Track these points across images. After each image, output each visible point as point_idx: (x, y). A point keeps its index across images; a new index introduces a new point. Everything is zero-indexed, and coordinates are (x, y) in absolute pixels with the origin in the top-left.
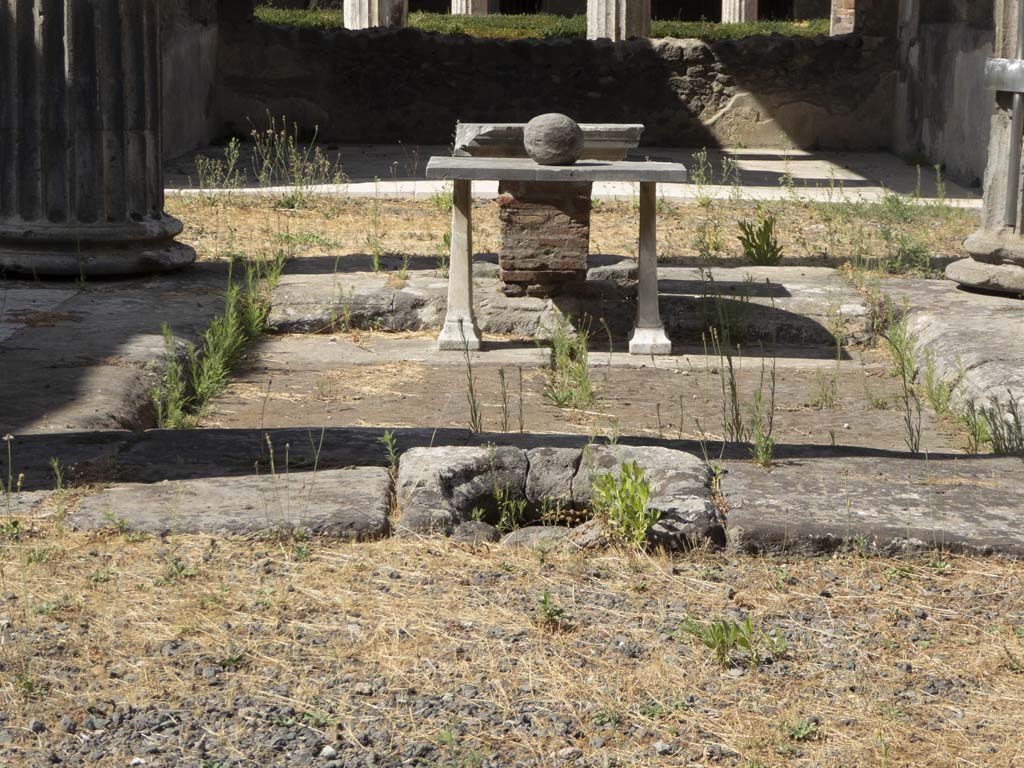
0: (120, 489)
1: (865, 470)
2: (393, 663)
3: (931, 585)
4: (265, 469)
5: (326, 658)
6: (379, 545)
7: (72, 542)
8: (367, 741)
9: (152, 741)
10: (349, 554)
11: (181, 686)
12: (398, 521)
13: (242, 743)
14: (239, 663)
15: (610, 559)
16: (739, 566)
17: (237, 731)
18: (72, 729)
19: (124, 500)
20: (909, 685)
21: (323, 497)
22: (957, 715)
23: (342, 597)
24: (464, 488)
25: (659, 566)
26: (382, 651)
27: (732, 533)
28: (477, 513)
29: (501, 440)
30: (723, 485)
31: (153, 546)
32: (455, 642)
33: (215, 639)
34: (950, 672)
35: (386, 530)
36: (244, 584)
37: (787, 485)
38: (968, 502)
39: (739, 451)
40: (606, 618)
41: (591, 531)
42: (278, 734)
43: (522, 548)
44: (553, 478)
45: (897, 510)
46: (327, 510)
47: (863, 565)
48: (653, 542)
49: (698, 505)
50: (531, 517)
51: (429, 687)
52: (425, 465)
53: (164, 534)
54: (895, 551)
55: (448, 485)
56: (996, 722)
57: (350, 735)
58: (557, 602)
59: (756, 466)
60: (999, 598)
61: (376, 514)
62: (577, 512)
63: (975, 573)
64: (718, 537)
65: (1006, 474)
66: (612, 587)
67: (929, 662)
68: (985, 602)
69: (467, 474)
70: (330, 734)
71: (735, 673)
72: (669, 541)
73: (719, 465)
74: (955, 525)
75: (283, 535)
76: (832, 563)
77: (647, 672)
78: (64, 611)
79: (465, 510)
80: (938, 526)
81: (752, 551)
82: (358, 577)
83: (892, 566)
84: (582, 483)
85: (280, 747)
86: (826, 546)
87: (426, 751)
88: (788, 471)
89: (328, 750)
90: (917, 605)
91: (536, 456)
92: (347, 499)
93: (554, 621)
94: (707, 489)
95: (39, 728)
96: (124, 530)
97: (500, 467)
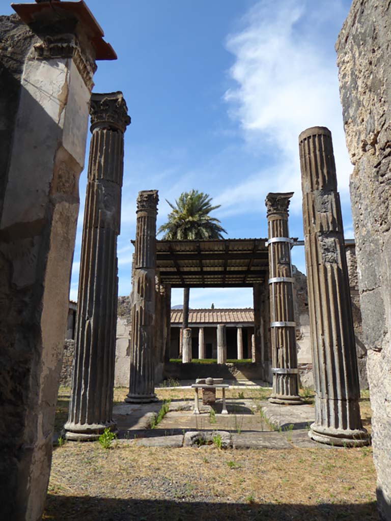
0: (144, 439)
1: (254, 434)
2: (181, 469)
3: (263, 454)
4: (165, 436)
5: (172, 468)
6: (181, 448)
7: (136, 448)
8: (176, 483)
9: (145, 483)
10: (177, 450)
11: (150, 473)
12: (184, 445)
13: (158, 483)
14: (158, 469)
15: (216, 450)
16: (235, 451)
17: (157, 481)
18: (133, 480)
19: (144, 441)
20: (259, 472)
21: (173, 440)
22: (266, 477)
23: (175, 457)
24: (194, 439)
25: (223, 452)
26: (180, 467)
27: (234, 446)
28: (196, 443)
29: (200, 430)
30: (233, 437)
31: (148, 449)
32: (191, 466)
33: (155, 465)
34: (265, 469)
35: (182, 446)
36: (161, 456)
37: (242, 437)
38: (269, 440)
39: (235, 431)
40: (214, 461)
41: (213, 446)
42: (163, 481)
43: (202, 449)
44: (208, 436)
45: (258, 441)
46: (173, 443)
47: (253, 451)
48: (222, 448)
49: (228, 441)
50: (204, 444)
51: (187, 473)
52: (189, 435)
53: (150, 447)
54: (258, 449)
55: (192, 438)
56: (272, 478)
57: (174, 482)
58: (207, 458)
59: (238, 434)
60: (273, 456)
61: (181, 444)
62: (211, 442)
63: (271, 452)
64: (232, 447)
65: (275, 435)
66: (216, 455)
67: (262, 468)
68: (271, 456)
69: (195, 436)
70: (171, 481)
71: (233, 470)
72: (224, 448)
73: (232, 434)
74: (267, 444)
75: (167, 447)
76: (249, 451)
77: (220, 470)
78: (134, 460)
79: (194, 443)
80: (264, 444)
81: (237, 449)
82: (178, 454)
83: (257, 451)
84: (212, 438)
85: (164, 484)
86: (248, 448)
87: (185, 484)
88: (243, 435)
89: (170, 484)
90: (261, 458)
91: (205, 433)
92: (177, 441)
93: (206, 462)
94: (230, 439)
95: (128, 480)
96: (144, 446)
97: (200, 435)
